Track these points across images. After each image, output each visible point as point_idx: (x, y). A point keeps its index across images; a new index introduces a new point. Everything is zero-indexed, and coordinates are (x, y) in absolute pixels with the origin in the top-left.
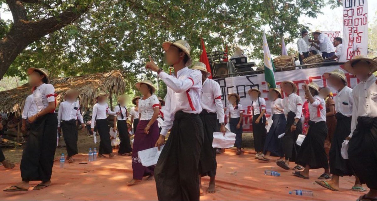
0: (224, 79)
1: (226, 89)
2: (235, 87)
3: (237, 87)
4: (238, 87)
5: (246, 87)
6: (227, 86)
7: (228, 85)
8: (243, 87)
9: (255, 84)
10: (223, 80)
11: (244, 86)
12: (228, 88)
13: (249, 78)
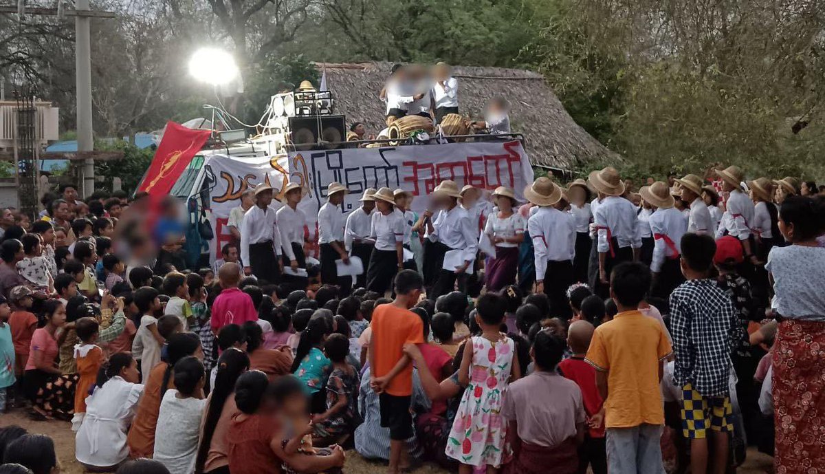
0: (340, 153)
1: (343, 171)
2: (361, 169)
3: (364, 168)
4: (366, 170)
5: (377, 170)
6: (345, 167)
7: (347, 164)
8: (373, 169)
9: (392, 164)
10: (337, 155)
11: (375, 168)
12: (347, 170)
13: (384, 153)
